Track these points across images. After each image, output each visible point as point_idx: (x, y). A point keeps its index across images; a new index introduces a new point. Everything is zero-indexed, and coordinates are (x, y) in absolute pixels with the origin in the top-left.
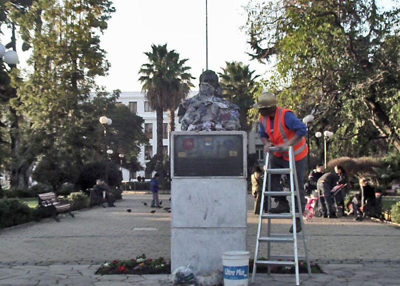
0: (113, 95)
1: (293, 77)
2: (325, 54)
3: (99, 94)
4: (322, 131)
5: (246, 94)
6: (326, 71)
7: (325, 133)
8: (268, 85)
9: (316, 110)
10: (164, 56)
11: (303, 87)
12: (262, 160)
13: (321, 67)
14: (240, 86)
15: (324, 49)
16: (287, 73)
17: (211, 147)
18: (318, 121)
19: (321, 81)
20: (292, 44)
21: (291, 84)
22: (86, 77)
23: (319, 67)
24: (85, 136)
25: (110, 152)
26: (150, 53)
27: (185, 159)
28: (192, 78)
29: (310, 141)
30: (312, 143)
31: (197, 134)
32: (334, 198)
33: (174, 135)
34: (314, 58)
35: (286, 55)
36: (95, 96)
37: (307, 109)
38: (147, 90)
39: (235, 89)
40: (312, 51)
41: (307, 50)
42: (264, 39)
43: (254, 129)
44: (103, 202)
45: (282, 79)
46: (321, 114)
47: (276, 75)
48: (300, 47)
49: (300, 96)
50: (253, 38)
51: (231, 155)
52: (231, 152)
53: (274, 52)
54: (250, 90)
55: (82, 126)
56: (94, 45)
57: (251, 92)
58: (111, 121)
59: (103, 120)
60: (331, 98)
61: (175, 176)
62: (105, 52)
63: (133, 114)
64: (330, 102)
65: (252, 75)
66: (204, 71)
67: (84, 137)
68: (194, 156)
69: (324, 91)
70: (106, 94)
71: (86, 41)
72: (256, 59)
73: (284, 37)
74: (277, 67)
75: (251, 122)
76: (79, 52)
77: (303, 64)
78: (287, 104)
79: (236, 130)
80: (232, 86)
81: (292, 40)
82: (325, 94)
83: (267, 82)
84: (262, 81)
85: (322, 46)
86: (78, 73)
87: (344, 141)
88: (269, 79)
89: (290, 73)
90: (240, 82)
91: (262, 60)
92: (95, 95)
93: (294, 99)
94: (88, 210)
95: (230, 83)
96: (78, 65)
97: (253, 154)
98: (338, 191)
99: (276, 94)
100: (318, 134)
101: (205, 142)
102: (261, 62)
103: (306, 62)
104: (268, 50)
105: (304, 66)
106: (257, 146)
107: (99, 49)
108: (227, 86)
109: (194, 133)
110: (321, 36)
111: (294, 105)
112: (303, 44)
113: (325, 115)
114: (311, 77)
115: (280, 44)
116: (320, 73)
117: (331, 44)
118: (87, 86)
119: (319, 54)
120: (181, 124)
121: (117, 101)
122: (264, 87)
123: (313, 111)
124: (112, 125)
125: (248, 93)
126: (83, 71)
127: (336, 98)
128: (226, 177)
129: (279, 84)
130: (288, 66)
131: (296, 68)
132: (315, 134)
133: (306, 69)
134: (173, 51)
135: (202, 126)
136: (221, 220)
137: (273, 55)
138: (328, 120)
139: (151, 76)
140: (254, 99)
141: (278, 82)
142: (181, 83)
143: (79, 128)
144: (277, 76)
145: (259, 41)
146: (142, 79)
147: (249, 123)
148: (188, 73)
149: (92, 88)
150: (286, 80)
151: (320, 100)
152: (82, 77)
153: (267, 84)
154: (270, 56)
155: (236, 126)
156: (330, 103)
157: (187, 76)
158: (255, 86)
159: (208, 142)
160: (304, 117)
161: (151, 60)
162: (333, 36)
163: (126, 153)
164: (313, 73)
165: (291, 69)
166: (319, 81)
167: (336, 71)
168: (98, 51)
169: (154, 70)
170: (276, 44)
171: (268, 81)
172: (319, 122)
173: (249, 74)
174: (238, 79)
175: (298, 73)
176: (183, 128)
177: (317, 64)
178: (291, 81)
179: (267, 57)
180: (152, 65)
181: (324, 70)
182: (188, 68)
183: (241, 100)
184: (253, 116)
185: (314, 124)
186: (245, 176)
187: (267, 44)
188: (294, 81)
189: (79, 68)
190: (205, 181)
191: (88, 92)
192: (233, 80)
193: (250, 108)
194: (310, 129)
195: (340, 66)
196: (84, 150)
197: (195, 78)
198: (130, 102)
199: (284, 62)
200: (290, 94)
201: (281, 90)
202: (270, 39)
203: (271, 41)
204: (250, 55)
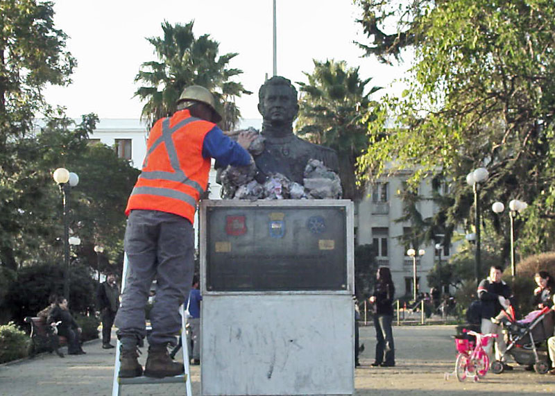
0: (82, 124)
1: (448, 92)
2: (512, 45)
3: (52, 123)
4: (505, 200)
5: (353, 126)
6: (513, 79)
7: (512, 204)
8: (398, 108)
9: (493, 159)
10: (189, 47)
11: (469, 112)
12: (385, 258)
13: (503, 73)
14: (342, 110)
15: (510, 36)
16: (436, 83)
17: (282, 233)
18: (496, 179)
19: (503, 99)
20: (447, 25)
21: (442, 105)
22: (24, 86)
23: (500, 72)
24: (22, 209)
25: (75, 241)
26: (159, 40)
27: (228, 256)
28: (245, 92)
29: (481, 220)
30: (484, 225)
31: (254, 205)
32: (531, 334)
33: (208, 208)
34: (490, 54)
35: (434, 47)
36: (42, 127)
37: (475, 155)
38: (152, 116)
39: (331, 115)
40: (487, 40)
41: (476, 38)
42: (390, 14)
43: (369, 196)
44: (59, 346)
45: (425, 96)
46: (503, 165)
47: (413, 87)
48: (463, 32)
49: (461, 129)
50: (367, 14)
51: (322, 248)
52: (321, 242)
53: (411, 42)
54: (361, 117)
55: (16, 187)
56: (41, 21)
57: (363, 121)
58: (77, 178)
59: (61, 175)
60: (523, 133)
61: (208, 290)
62: (65, 36)
63: (124, 164)
64: (523, 142)
65: (365, 86)
66: (269, 78)
67: (21, 211)
68: (247, 249)
69: (509, 120)
70: (66, 122)
71: (25, 12)
72: (373, 55)
73: (429, 12)
74: (415, 73)
75: (363, 182)
76: (9, 34)
77: (467, 66)
78: (436, 146)
79: (333, 197)
80: (325, 109)
81: (446, 18)
82: (512, 125)
83: (395, 102)
84: (385, 99)
85: (506, 29)
86: (7, 78)
87: (549, 220)
88: (399, 95)
89: (442, 84)
90: (342, 102)
91: (387, 57)
92: (44, 125)
93: (449, 135)
94: (27, 362)
95: (320, 103)
96: (6, 61)
97: (366, 245)
98: (539, 320)
99: (413, 126)
100: (497, 207)
101: (269, 222)
102: (385, 61)
103: (474, 61)
104: (398, 38)
105: (469, 69)
106: (375, 230)
107: (51, 28)
108: (315, 109)
109: (246, 203)
110: (506, 11)
111: (450, 148)
112: (469, 26)
113: (511, 169)
114: (484, 90)
115: (422, 26)
116: (502, 84)
117: (525, 26)
118: (27, 105)
119: (501, 46)
120: (221, 186)
121: (91, 136)
122: (390, 113)
123: (487, 161)
124: (79, 187)
125: (357, 123)
126: (18, 75)
127: (534, 134)
128: (313, 292)
129: (419, 106)
130: (437, 70)
131: (453, 74)
132: (491, 205)
133: (475, 76)
134: (206, 36)
135: (264, 189)
136: (303, 380)
137: (407, 47)
138: (517, 177)
139: (161, 87)
140: (370, 136)
141: (417, 101)
142: (222, 101)
143: (9, 192)
144: (417, 88)
145: (379, 19)
146: (143, 92)
147: (358, 183)
148: (237, 82)
149: (37, 108)
150: (434, 97)
151: (501, 138)
152: (15, 87)
153: (395, 105)
154: (402, 50)
155: (333, 191)
156: (522, 146)
157: (233, 89)
158: (371, 109)
159: (276, 222)
160: (469, 172)
161: (161, 54)
162: (529, 8)
163: (107, 244)
164: (487, 83)
165: (444, 76)
166: (499, 101)
167: (534, 79)
168: (51, 34)
169: (168, 76)
170: (415, 25)
171: (397, 99)
172: (500, 183)
173: (359, 84)
174: (336, 94)
175: (457, 83)
176: (225, 193)
177: (497, 66)
178: (443, 99)
179: (396, 52)
180: (163, 65)
181: (510, 78)
182: (236, 72)
183: (344, 138)
184: (367, 169)
185: (490, 185)
186: (350, 290)
187: (396, 25)
188: (449, 100)
189: (8, 68)
190: (271, 300)
191: (27, 118)
192: (327, 98)
193: (360, 154)
194: (482, 195)
195: (543, 69)
196: (20, 237)
197: (250, 93)
198: (117, 140)
199: (431, 62)
200: (442, 127)
201: (423, 117)
202: (402, 14)
203: (405, 19)
204: (361, 46)
